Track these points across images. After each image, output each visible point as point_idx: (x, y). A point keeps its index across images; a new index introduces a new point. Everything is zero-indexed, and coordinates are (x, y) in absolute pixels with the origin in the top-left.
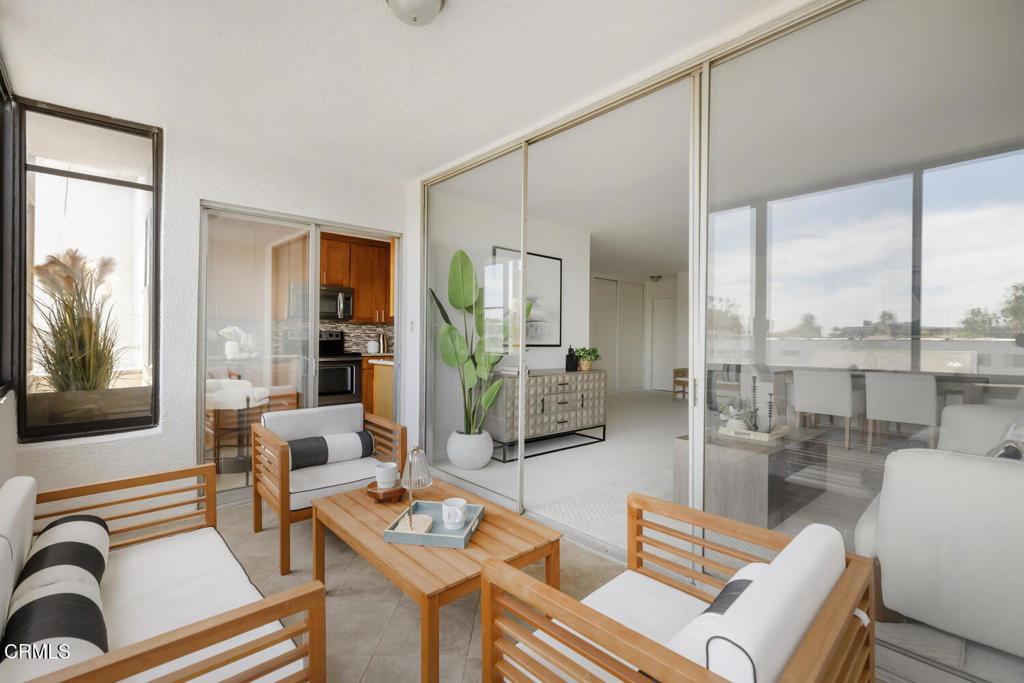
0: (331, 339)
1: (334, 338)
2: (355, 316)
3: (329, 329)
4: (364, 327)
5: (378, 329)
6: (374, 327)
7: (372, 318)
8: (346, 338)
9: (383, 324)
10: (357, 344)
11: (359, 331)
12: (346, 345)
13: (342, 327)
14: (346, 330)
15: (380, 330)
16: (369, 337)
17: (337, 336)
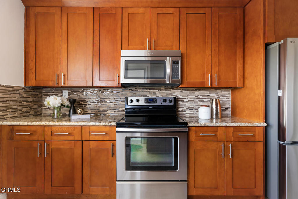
0: (164, 104)
1: (167, 103)
2: (185, 80)
3: (165, 95)
4: (197, 93)
5: (211, 95)
6: (207, 93)
7: (204, 83)
8: (180, 103)
9: (216, 88)
10: (191, 109)
11: (192, 97)
12: (180, 109)
13: (177, 93)
14: (180, 96)
15: (214, 95)
16: (203, 102)
17: (171, 101)
